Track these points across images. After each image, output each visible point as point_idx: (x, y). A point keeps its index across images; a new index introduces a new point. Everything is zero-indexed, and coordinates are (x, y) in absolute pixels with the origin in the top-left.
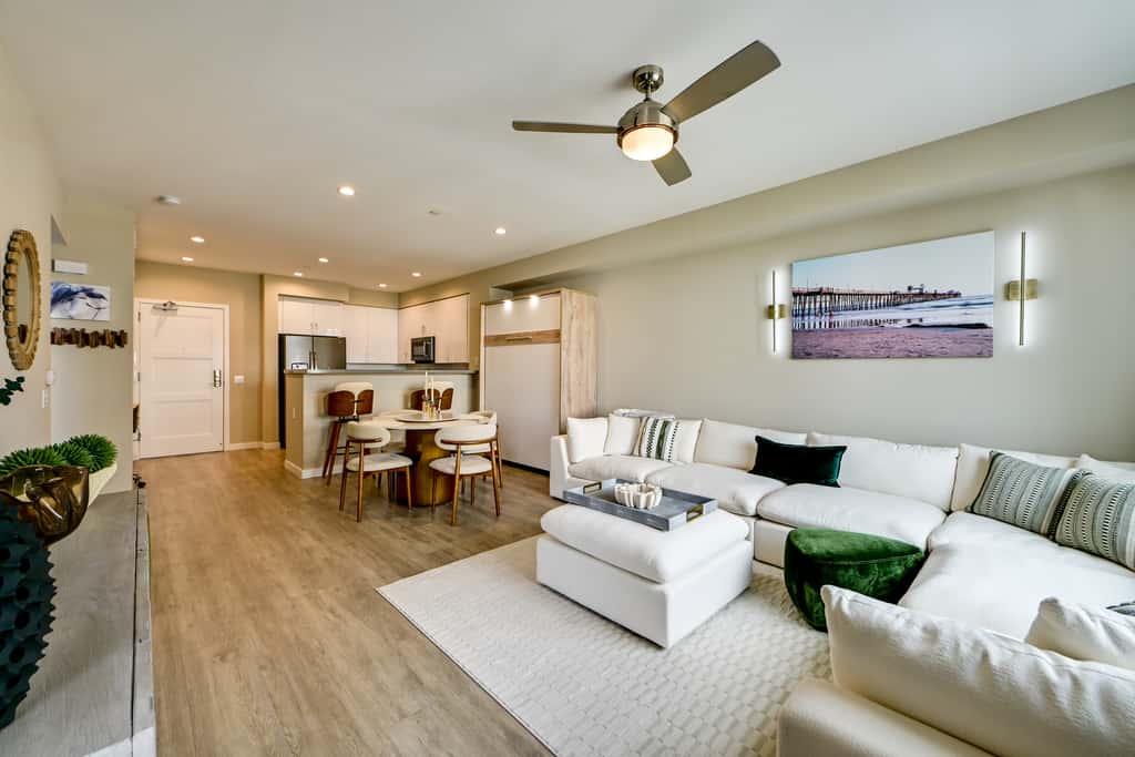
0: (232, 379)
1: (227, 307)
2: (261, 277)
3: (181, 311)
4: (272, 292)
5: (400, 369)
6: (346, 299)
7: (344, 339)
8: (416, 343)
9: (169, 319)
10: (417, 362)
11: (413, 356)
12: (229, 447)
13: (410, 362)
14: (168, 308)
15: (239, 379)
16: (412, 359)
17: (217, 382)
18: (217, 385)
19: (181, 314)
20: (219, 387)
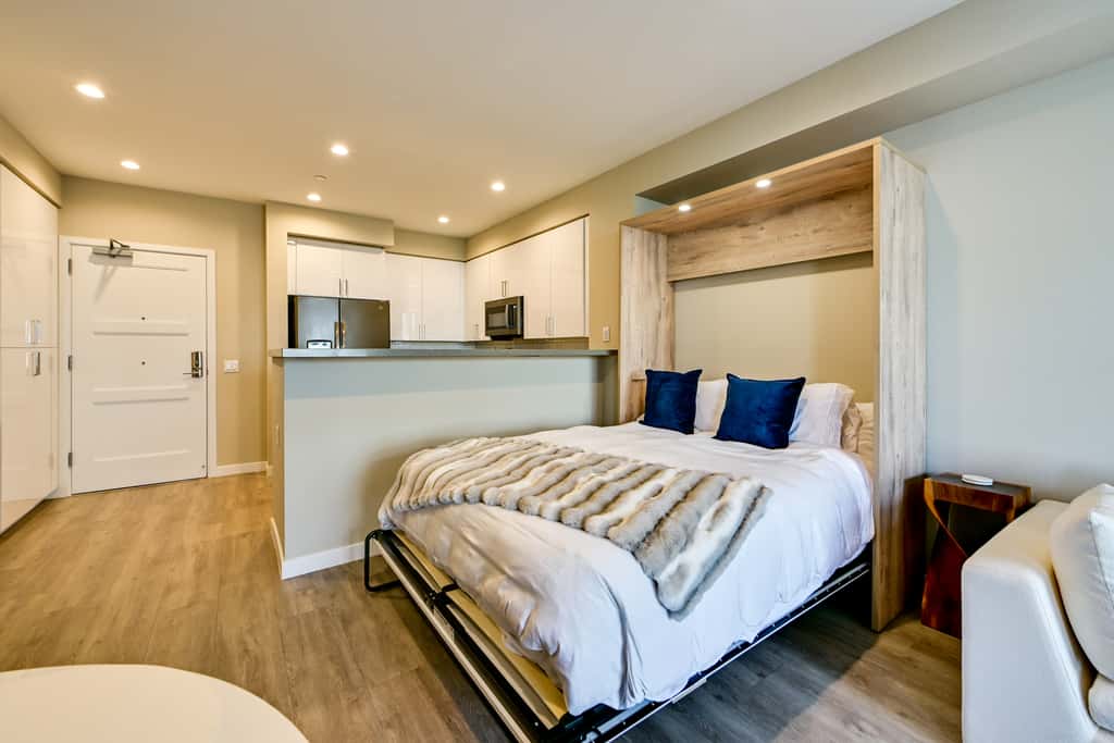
0: (220, 365)
1: (211, 253)
2: (264, 208)
3: (137, 258)
4: (279, 227)
5: (470, 348)
6: (389, 242)
7: (388, 302)
8: (492, 309)
9: (121, 272)
10: (494, 338)
11: (488, 328)
12: (218, 471)
13: (483, 337)
14: (115, 253)
15: (231, 365)
16: (487, 335)
17: (196, 370)
18: (197, 376)
19: (139, 263)
20: (201, 379)
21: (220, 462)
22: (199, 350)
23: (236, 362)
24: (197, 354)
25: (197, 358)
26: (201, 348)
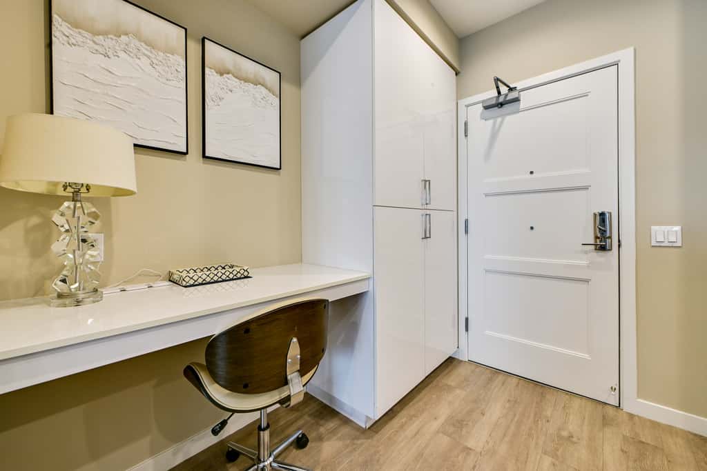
0: (643, 233)
3: (526, 99)
14: (503, 100)
15: (667, 234)
17: (602, 242)
18: (603, 248)
19: (528, 105)
20: (610, 253)
21: (641, 393)
22: (606, 210)
23: (677, 228)
24: (602, 214)
25: (603, 221)
26: (609, 207)
